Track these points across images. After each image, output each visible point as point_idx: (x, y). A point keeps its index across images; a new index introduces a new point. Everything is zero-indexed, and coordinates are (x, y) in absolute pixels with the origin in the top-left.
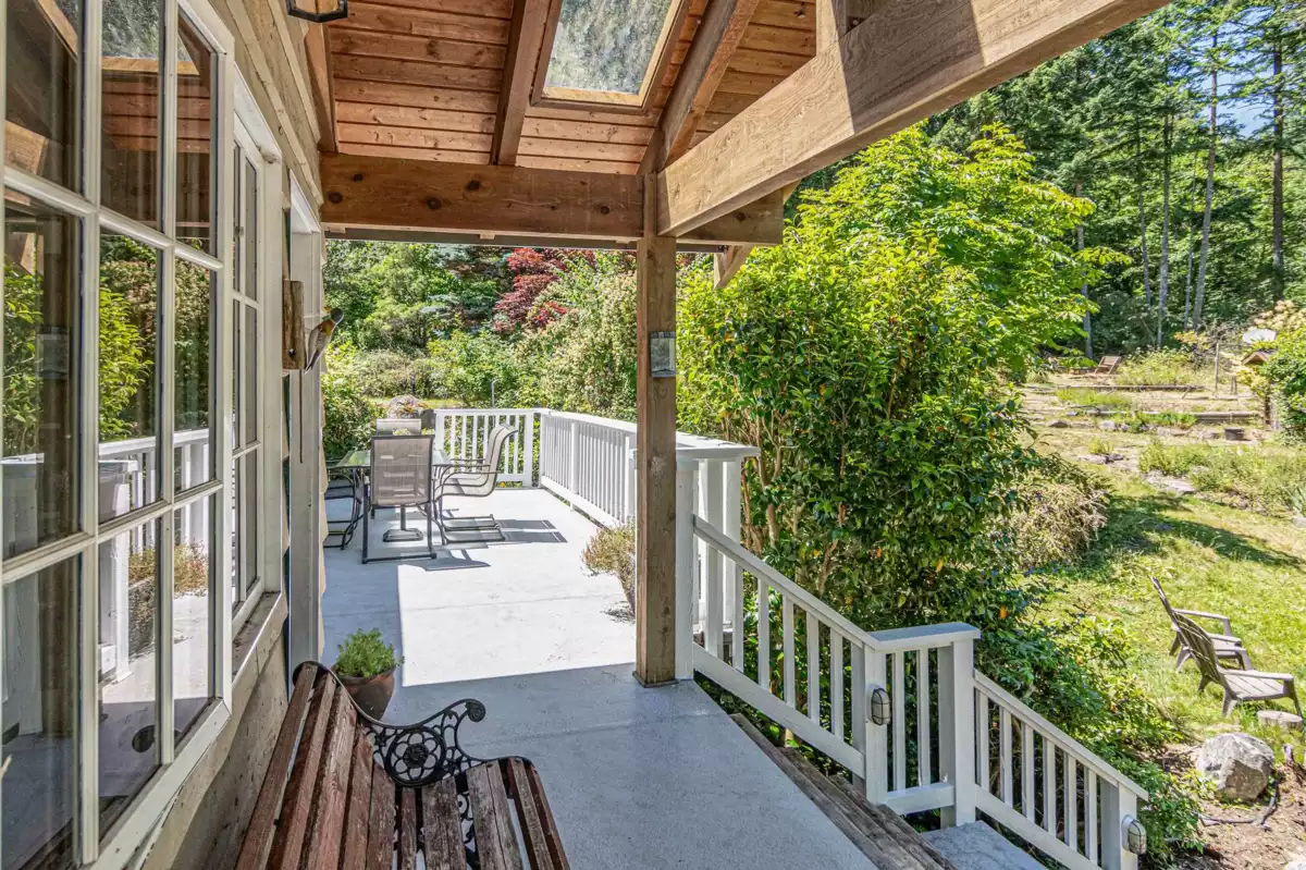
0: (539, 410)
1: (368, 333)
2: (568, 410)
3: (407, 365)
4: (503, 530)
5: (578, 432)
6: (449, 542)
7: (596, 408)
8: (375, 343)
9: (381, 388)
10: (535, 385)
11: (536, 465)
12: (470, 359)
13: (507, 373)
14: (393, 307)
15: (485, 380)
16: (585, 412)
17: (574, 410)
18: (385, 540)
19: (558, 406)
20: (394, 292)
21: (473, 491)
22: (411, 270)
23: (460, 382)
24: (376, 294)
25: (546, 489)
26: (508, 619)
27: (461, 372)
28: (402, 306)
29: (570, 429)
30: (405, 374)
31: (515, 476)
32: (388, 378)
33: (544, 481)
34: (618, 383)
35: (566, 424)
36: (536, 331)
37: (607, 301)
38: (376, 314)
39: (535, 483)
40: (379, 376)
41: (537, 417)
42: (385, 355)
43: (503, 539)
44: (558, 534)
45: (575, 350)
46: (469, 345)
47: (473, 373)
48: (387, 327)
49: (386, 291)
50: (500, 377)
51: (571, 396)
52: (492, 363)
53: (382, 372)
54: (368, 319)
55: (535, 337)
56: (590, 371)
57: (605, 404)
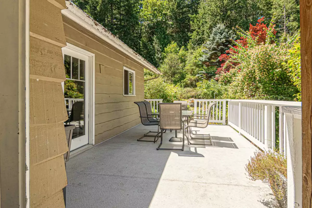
0: (228, 100)
1: (184, 84)
2: (238, 99)
3: (194, 91)
4: (212, 141)
5: (242, 106)
6: (191, 144)
7: (249, 97)
8: (186, 86)
9: (187, 97)
10: (227, 94)
11: (227, 118)
12: (208, 87)
13: (219, 91)
14: (190, 77)
15: (212, 93)
16: (244, 99)
17: (240, 99)
18: (170, 141)
19: (234, 98)
20: (191, 73)
21: (200, 125)
22: (195, 67)
23: (205, 94)
24: (186, 74)
25: (230, 126)
26: (203, 196)
27: (205, 91)
28: (193, 76)
29: (238, 105)
30: (193, 93)
31: (220, 121)
32: (189, 95)
33: (229, 123)
34: (257, 88)
35: (237, 104)
36: (226, 73)
37: (253, 55)
38: (186, 79)
39: (227, 124)
40: (187, 94)
41: (227, 102)
42: (189, 89)
43: (211, 145)
44: (234, 144)
45: (240, 77)
46: (208, 83)
47: (209, 91)
48: (189, 82)
49: (189, 73)
50: (217, 92)
51: (238, 94)
52: (214, 88)
53: (188, 93)
54: (185, 80)
55: (225, 74)
56: (246, 84)
57: (253, 96)
